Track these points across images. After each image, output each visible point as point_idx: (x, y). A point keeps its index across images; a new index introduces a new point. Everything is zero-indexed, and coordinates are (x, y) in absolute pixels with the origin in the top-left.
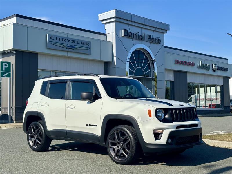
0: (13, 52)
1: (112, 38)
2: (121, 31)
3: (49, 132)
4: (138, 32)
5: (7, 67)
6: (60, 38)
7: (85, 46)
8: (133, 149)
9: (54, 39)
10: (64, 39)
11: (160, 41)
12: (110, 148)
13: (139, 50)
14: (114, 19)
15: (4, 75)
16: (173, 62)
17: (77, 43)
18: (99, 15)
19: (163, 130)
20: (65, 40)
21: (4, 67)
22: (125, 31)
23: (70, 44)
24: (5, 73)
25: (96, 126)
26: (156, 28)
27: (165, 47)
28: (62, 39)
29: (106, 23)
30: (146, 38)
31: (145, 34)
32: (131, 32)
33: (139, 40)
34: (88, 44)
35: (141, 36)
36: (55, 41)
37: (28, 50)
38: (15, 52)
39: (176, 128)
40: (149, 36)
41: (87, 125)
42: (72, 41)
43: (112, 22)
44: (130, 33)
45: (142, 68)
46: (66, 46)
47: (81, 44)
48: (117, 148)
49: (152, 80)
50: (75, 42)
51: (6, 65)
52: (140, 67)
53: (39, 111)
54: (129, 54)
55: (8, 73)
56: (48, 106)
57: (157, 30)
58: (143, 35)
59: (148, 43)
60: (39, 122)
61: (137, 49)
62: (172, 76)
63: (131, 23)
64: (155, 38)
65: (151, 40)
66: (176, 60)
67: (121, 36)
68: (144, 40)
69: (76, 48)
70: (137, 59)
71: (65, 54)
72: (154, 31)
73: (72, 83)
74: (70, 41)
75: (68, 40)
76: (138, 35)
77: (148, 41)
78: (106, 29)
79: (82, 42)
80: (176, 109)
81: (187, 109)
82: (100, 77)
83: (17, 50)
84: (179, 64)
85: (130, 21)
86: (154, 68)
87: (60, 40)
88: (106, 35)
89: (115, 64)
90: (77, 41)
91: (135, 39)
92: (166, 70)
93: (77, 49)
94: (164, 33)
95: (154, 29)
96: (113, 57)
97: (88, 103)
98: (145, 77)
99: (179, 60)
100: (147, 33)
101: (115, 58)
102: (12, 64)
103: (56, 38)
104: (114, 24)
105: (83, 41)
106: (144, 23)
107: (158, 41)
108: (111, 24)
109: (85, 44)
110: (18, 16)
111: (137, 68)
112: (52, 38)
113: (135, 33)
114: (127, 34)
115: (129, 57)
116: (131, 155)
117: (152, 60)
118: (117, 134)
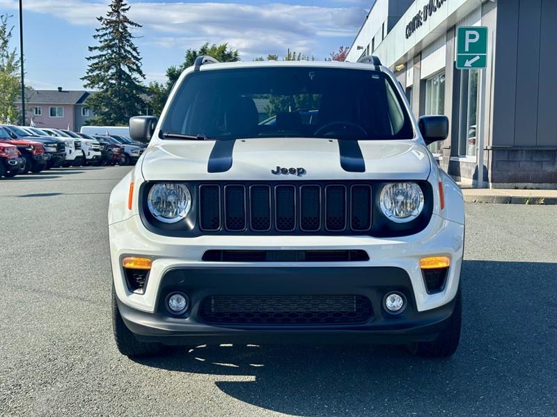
5: (475, 40)
15: (468, 63)
21: (468, 41)
24: (470, 58)
51: (472, 37)
55: (478, 58)
80: (236, 185)
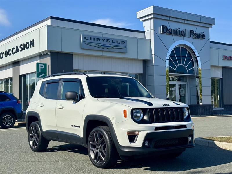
0: (48, 53)
1: (150, 35)
2: (160, 28)
3: (44, 132)
4: (179, 28)
5: (43, 68)
6: (94, 38)
7: (121, 44)
8: (108, 152)
9: (88, 40)
10: (98, 39)
11: (205, 36)
12: (90, 151)
13: (181, 46)
14: (152, 16)
15: (41, 76)
16: (221, 58)
17: (112, 42)
18: (137, 13)
19: (139, 131)
20: (100, 39)
21: (40, 68)
22: (164, 27)
23: (105, 43)
24: (41, 74)
25: (79, 127)
26: (199, 22)
27: (211, 42)
28: (97, 39)
29: (144, 21)
30: (188, 33)
31: (187, 30)
32: (171, 28)
33: (180, 36)
34: (124, 42)
35: (182, 32)
36: (89, 41)
37: (62, 51)
38: (50, 54)
39: (155, 130)
40: (192, 32)
41: (72, 126)
42: (107, 40)
43: (150, 19)
44: (169, 29)
45: (184, 65)
46: (101, 46)
47: (116, 42)
48: (96, 151)
49: (197, 78)
50: (110, 42)
51: (42, 66)
52: (182, 64)
53: (36, 112)
54: (168, 52)
55: (44, 74)
56: (43, 106)
57: (201, 24)
58: (185, 31)
59: (191, 39)
60: (37, 122)
61: (179, 45)
62: (220, 73)
63: (171, 19)
64: (198, 33)
65: (194, 36)
66: (224, 56)
67: (160, 33)
68: (186, 36)
69: (111, 47)
70: (179, 56)
71: (100, 54)
72: (197, 26)
73: (64, 82)
74: (105, 41)
75: (102, 39)
76: (179, 31)
77: (191, 36)
78: (144, 27)
79: (117, 41)
80: (157, 109)
81: (172, 109)
82: (87, 76)
83: (51, 51)
84: (228, 60)
85: (170, 17)
86: (198, 64)
87: (94, 40)
88: (145, 33)
89: (154, 62)
90: (112, 41)
91: (175, 35)
92: (212, 66)
93: (113, 48)
94: (209, 28)
95: (198, 24)
96: (151, 54)
97: (73, 103)
98: (188, 74)
99: (228, 56)
100: (189, 28)
101: (153, 56)
102: (48, 65)
103: (91, 38)
104: (152, 20)
105: (118, 39)
106: (186, 18)
107: (202, 36)
108: (149, 21)
109: (121, 43)
110: (52, 18)
111: (179, 65)
112: (86, 38)
113: (176, 29)
114: (167, 31)
115: (169, 54)
116: (107, 158)
117: (195, 56)
118: (96, 135)
